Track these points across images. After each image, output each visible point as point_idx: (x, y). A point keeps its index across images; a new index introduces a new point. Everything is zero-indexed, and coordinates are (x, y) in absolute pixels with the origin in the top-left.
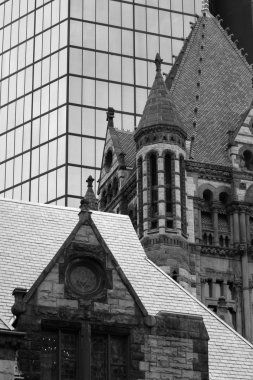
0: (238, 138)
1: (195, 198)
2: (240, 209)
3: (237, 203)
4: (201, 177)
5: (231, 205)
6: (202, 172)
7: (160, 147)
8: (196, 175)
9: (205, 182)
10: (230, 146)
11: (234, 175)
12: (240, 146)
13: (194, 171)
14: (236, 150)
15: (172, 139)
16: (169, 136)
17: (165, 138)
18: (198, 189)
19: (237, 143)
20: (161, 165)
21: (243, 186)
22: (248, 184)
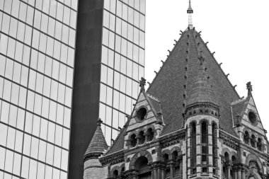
0: (243, 122)
1: (222, 157)
2: (242, 169)
3: (242, 165)
4: (224, 143)
5: (238, 165)
6: (226, 140)
7: (211, 119)
8: (222, 141)
9: (225, 146)
10: (238, 126)
11: (241, 146)
12: (243, 127)
13: (222, 138)
14: (242, 129)
15: (216, 115)
16: (214, 112)
17: (212, 113)
18: (223, 149)
19: (243, 125)
20: (210, 132)
21: (245, 154)
22: (248, 153)
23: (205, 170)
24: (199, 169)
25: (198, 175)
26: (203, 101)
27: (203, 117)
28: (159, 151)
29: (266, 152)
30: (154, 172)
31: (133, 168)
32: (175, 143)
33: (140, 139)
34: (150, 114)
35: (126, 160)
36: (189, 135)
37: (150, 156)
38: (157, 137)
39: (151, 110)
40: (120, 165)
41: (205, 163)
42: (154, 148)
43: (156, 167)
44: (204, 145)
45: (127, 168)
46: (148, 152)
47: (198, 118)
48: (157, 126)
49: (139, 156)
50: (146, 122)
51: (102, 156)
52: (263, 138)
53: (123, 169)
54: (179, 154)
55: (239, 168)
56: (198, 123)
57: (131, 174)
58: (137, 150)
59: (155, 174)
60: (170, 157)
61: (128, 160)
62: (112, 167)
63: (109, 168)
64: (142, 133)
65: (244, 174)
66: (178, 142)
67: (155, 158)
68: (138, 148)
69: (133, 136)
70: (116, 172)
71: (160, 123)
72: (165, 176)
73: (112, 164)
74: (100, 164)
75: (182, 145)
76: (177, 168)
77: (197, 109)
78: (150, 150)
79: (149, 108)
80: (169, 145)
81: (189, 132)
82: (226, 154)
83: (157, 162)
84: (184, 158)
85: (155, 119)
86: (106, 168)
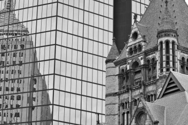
1: (180, 60)
6: (182, 50)
7: (171, 39)
8: (180, 51)
9: (182, 54)
13: (180, 49)
15: (175, 36)
17: (172, 36)
18: (181, 56)
20: (171, 46)
23: (168, 70)
24: (164, 70)
25: (164, 73)
26: (166, 29)
27: (166, 38)
28: (145, 58)
30: (142, 71)
31: (131, 68)
32: (153, 54)
33: (135, 51)
34: (139, 36)
35: (127, 63)
36: (159, 49)
37: (139, 61)
38: (143, 50)
39: (140, 34)
40: (125, 66)
41: (168, 66)
42: (142, 57)
43: (143, 67)
44: (168, 55)
45: (128, 69)
46: (139, 59)
47: (164, 39)
48: (143, 44)
49: (134, 61)
50: (137, 41)
51: (115, 61)
53: (126, 68)
54: (155, 60)
56: (164, 42)
57: (130, 72)
58: (133, 58)
59: (143, 72)
60: (151, 62)
61: (129, 63)
62: (121, 67)
63: (119, 68)
64: (135, 47)
66: (155, 53)
67: (142, 62)
68: (134, 56)
69: (131, 49)
70: (123, 70)
71: (145, 42)
72: (149, 73)
73: (121, 66)
74: (114, 65)
75: (156, 55)
76: (155, 68)
77: (163, 34)
78: (140, 58)
79: (139, 32)
80: (150, 55)
81: (159, 48)
82: (183, 58)
83: (143, 65)
84: (158, 62)
85: (142, 39)
86: (118, 68)
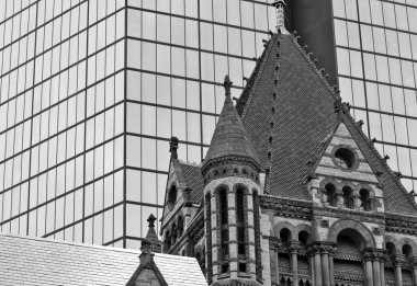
0: (319, 170)
1: (271, 238)
2: (322, 250)
3: (319, 243)
4: (278, 215)
5: (311, 245)
8: (272, 212)
9: (282, 220)
10: (310, 179)
11: (315, 212)
12: (321, 178)
13: (270, 207)
14: (316, 183)
18: (275, 228)
19: (318, 175)
21: (325, 224)
22: (331, 221)
29: (381, 210)
52: (374, 187)
55: (315, 250)
65: (326, 257)
